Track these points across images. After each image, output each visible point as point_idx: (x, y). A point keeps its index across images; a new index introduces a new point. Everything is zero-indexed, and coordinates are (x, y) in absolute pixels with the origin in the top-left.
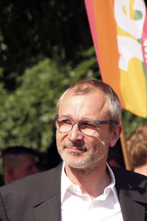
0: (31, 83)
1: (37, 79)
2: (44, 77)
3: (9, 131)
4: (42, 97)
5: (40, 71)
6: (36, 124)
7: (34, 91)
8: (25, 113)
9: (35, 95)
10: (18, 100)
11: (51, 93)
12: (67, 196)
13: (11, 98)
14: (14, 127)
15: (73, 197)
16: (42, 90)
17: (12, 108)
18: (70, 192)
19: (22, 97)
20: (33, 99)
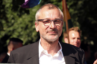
3: (19, 33)
10: (23, 20)
13: (21, 19)
14: (22, 31)
17: (21, 23)
19: (25, 19)
20: (29, 19)
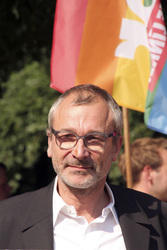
0: (17, 90)
1: (24, 85)
2: (32, 83)
4: (29, 106)
5: (27, 77)
6: (21, 136)
7: (20, 99)
8: (9, 123)
9: (22, 103)
11: (39, 101)
12: (60, 219)
15: (66, 219)
16: (30, 98)
18: (63, 214)
